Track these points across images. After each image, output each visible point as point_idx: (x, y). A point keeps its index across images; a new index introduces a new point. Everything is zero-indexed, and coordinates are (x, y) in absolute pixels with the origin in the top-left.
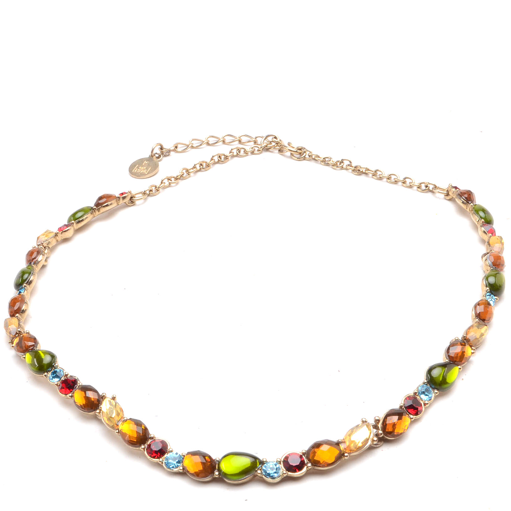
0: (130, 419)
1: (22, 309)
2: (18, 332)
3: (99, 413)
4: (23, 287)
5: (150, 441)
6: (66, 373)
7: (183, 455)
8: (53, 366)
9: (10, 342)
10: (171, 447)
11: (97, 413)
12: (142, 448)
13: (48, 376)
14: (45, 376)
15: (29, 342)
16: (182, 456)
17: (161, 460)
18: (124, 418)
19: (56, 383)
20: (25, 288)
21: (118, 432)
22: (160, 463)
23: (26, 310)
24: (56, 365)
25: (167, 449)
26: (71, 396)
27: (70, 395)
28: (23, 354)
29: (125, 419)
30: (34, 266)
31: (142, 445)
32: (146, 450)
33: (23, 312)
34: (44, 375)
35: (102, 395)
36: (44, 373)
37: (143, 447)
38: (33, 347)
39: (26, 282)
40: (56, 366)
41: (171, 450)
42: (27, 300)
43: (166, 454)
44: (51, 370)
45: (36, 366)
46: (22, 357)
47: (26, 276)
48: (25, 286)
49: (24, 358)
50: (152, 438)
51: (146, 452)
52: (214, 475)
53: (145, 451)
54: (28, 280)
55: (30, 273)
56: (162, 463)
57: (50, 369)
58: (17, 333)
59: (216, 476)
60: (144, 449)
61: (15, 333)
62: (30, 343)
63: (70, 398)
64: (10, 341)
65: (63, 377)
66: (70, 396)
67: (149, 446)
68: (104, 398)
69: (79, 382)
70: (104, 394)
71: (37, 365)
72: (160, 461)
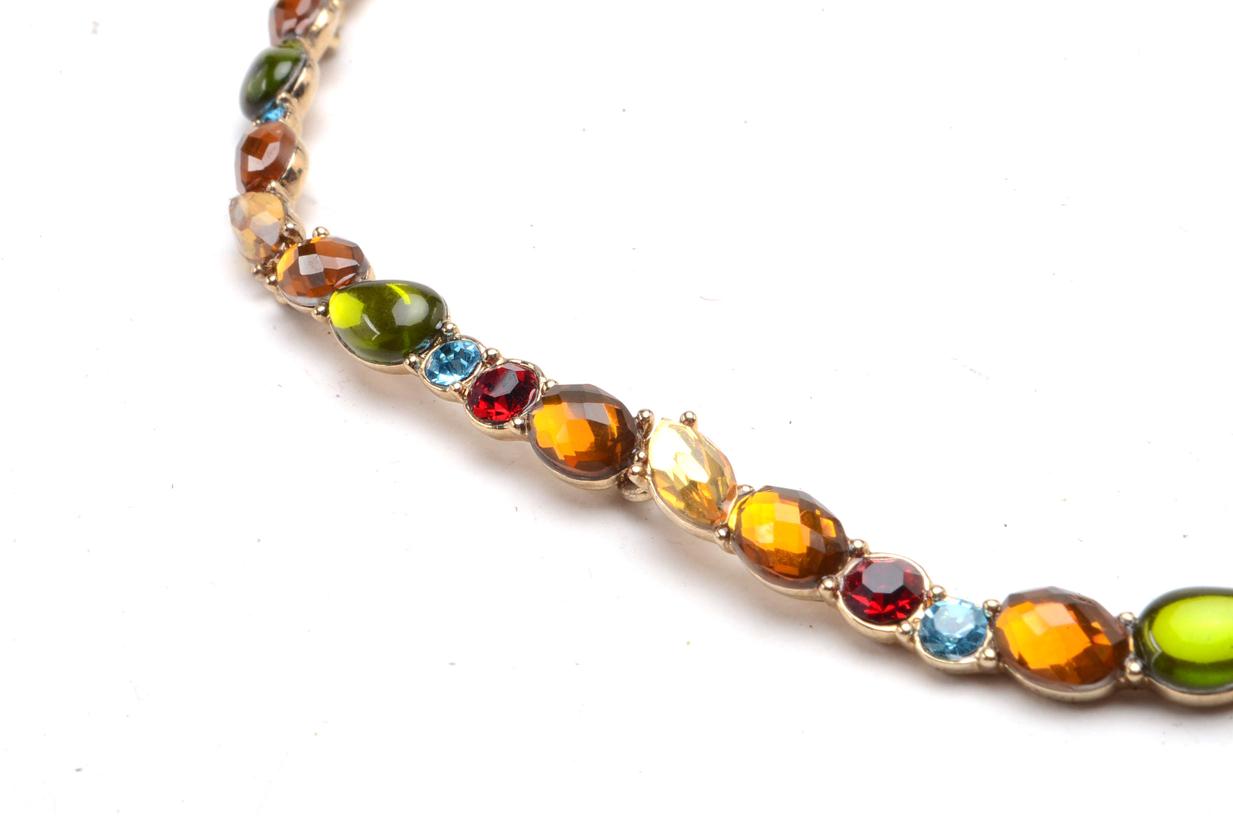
0: (768, 488)
1: (289, 167)
2: (286, 234)
3: (642, 474)
4: (278, 102)
5: (851, 565)
6: (491, 353)
7: (990, 608)
8: (440, 332)
9: (257, 272)
10: (934, 583)
11: (633, 474)
12: (826, 589)
13: (423, 366)
14: (413, 365)
15: (338, 259)
16: (986, 611)
17: (906, 627)
18: (742, 487)
19: (457, 386)
20: (287, 105)
21: (727, 537)
22: (904, 639)
23: (300, 171)
24: (449, 327)
25: (923, 588)
26: (522, 427)
27: (518, 421)
28: (314, 301)
29: (747, 489)
30: (306, 42)
31: (824, 577)
32: (840, 597)
33: (293, 177)
34: (408, 361)
35: (637, 418)
36: (406, 356)
37: (829, 583)
38: (351, 276)
39: (287, 86)
40: (448, 331)
41: (937, 591)
42: (299, 139)
43: (922, 606)
44: (431, 347)
45: (375, 334)
46: (316, 312)
47: (282, 69)
48: (285, 100)
49: (320, 316)
50: (859, 553)
51: (841, 603)
52: (1123, 675)
53: (836, 597)
54: (292, 80)
55: (296, 61)
56: (912, 639)
57: (428, 345)
58: (282, 239)
59: (1134, 679)
60: (834, 590)
61: (275, 238)
62: (342, 263)
63: (518, 432)
64: (259, 267)
65: (481, 364)
66: (515, 426)
67: (854, 580)
68: (645, 427)
69: (542, 380)
70: (646, 415)
71: (378, 333)
72: (905, 633)
